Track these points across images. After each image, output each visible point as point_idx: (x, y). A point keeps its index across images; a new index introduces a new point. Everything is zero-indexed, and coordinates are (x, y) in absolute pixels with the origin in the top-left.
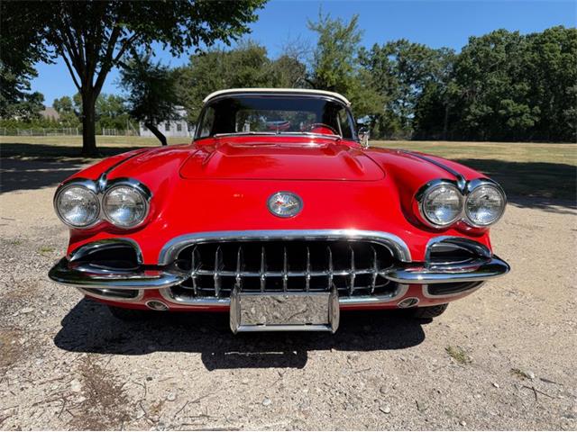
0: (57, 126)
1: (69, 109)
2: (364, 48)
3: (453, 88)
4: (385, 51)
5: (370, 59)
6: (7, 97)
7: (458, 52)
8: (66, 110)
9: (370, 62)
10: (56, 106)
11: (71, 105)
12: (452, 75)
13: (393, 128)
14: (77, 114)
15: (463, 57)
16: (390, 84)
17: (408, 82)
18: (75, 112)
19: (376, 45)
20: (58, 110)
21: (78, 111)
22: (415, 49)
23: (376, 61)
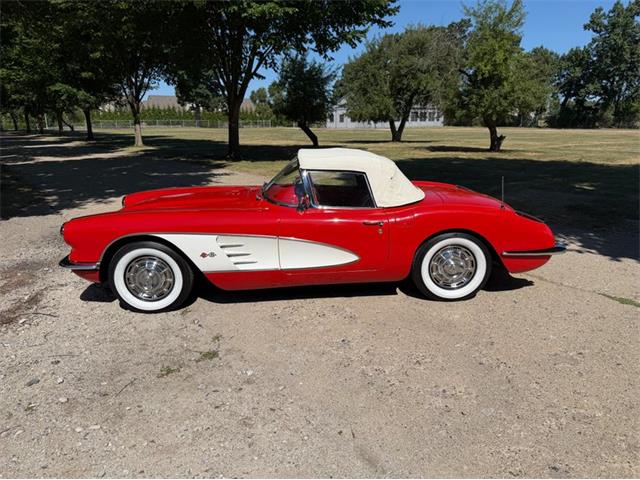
0: (254, 118)
1: (264, 101)
2: (601, 10)
4: (630, 10)
5: (606, 22)
6: (211, 90)
8: (261, 101)
9: (605, 27)
10: (252, 98)
11: (266, 96)
14: (271, 106)
16: (632, 54)
18: (269, 103)
19: (618, 3)
20: (254, 102)
21: (272, 102)
23: (614, 26)
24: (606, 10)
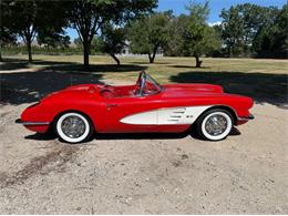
3: (276, 29)
7: (280, 8)
12: (276, 22)
13: (240, 52)
15: (283, 11)
17: (249, 26)
22: (254, 7)
24: (227, 9)
